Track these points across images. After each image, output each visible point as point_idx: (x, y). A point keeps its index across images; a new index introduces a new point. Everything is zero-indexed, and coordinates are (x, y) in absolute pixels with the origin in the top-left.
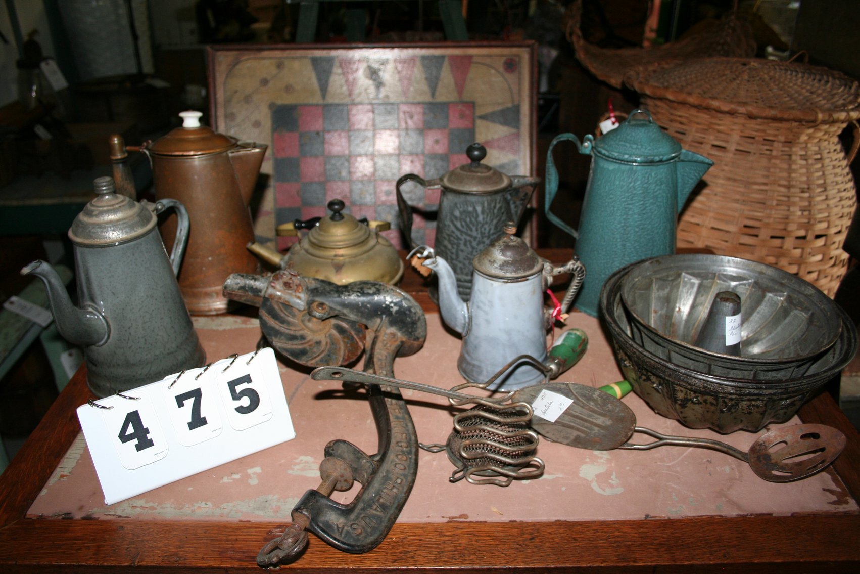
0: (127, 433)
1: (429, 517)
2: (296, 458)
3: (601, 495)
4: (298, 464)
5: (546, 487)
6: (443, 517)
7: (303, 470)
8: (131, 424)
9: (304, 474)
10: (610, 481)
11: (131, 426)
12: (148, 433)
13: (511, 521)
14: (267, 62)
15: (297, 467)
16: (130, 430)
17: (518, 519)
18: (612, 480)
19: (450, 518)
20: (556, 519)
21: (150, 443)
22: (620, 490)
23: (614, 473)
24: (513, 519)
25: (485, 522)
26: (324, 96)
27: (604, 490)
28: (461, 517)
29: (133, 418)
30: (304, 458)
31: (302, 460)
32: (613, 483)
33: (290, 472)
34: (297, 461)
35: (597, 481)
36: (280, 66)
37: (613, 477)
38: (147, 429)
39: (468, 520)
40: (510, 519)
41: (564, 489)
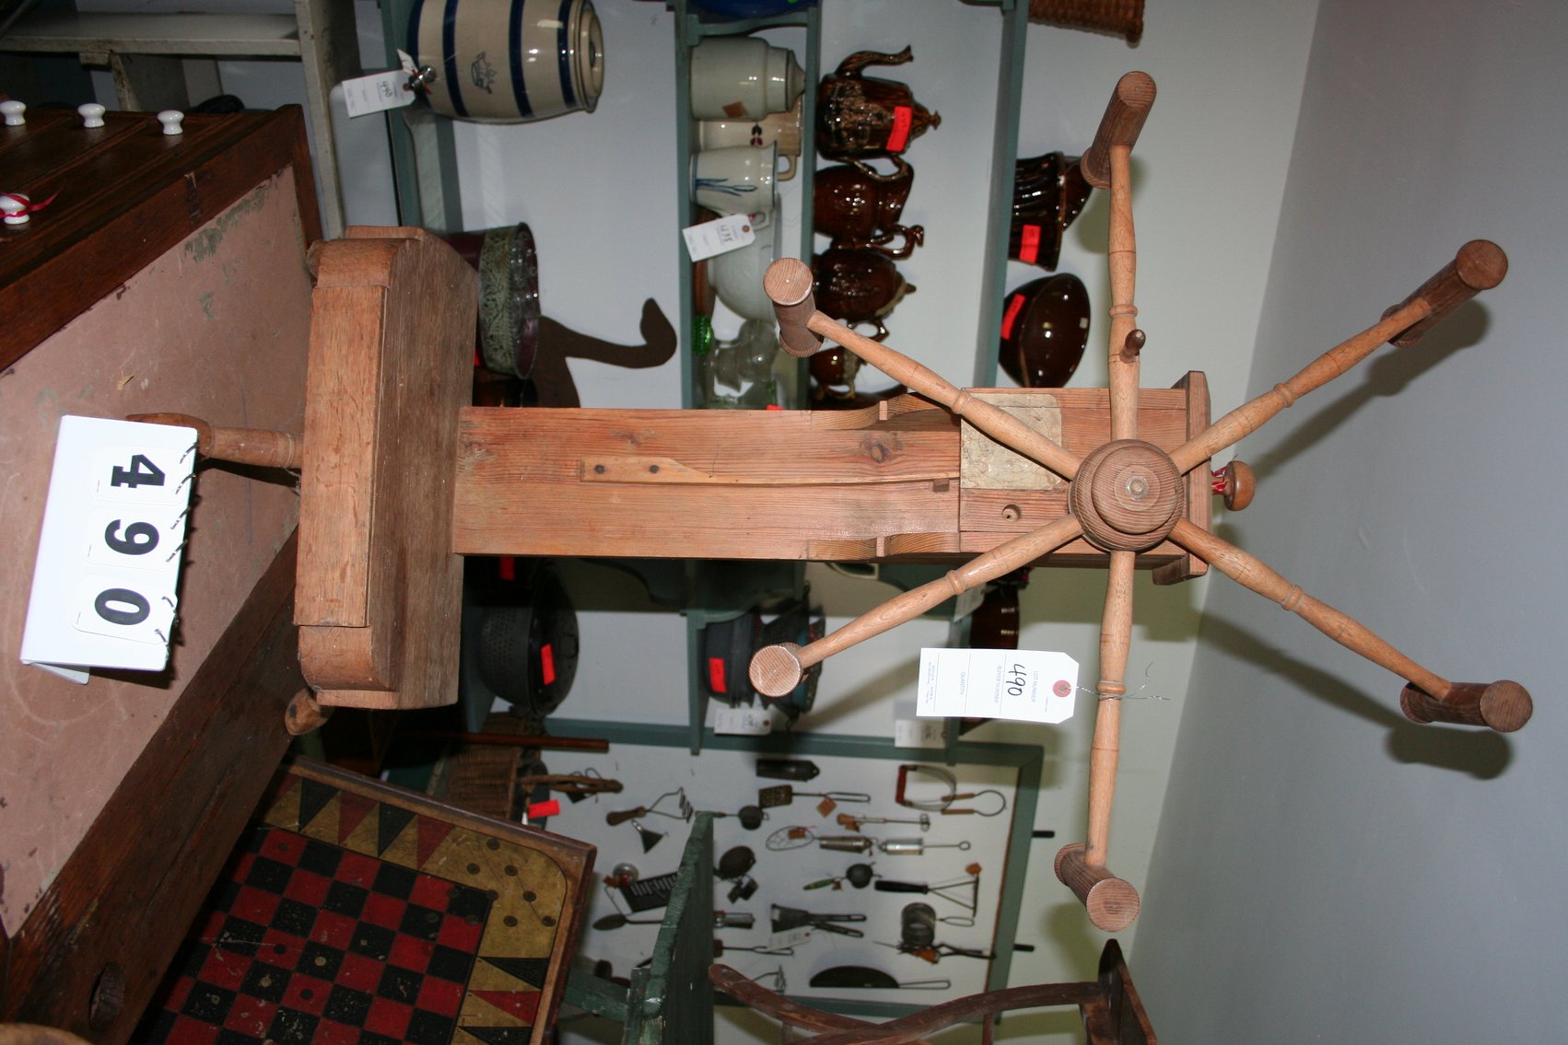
0: (141, 465)
8: (151, 473)
11: (148, 472)
12: (130, 486)
14: (558, 907)
16: (143, 469)
21: (116, 482)
26: (486, 959)
29: (157, 478)
36: (548, 921)
38: (135, 487)
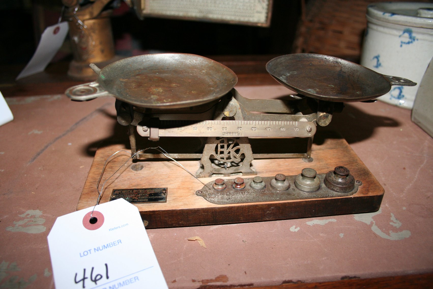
1: (175, 281)
2: (23, 213)
3: (388, 240)
4: (23, 219)
5: (321, 235)
6: (194, 281)
7: (25, 226)
9: (24, 230)
10: (391, 223)
13: (285, 282)
15: (21, 223)
17: (295, 278)
18: (392, 221)
19: (203, 281)
20: (344, 274)
22: (406, 234)
23: (392, 214)
24: (287, 279)
25: (251, 285)
27: (389, 234)
28: (217, 279)
30: (31, 212)
31: (28, 215)
32: (395, 225)
33: (9, 229)
34: (22, 216)
35: (376, 224)
37: (393, 218)
39: (228, 283)
40: (284, 279)
41: (342, 235)
